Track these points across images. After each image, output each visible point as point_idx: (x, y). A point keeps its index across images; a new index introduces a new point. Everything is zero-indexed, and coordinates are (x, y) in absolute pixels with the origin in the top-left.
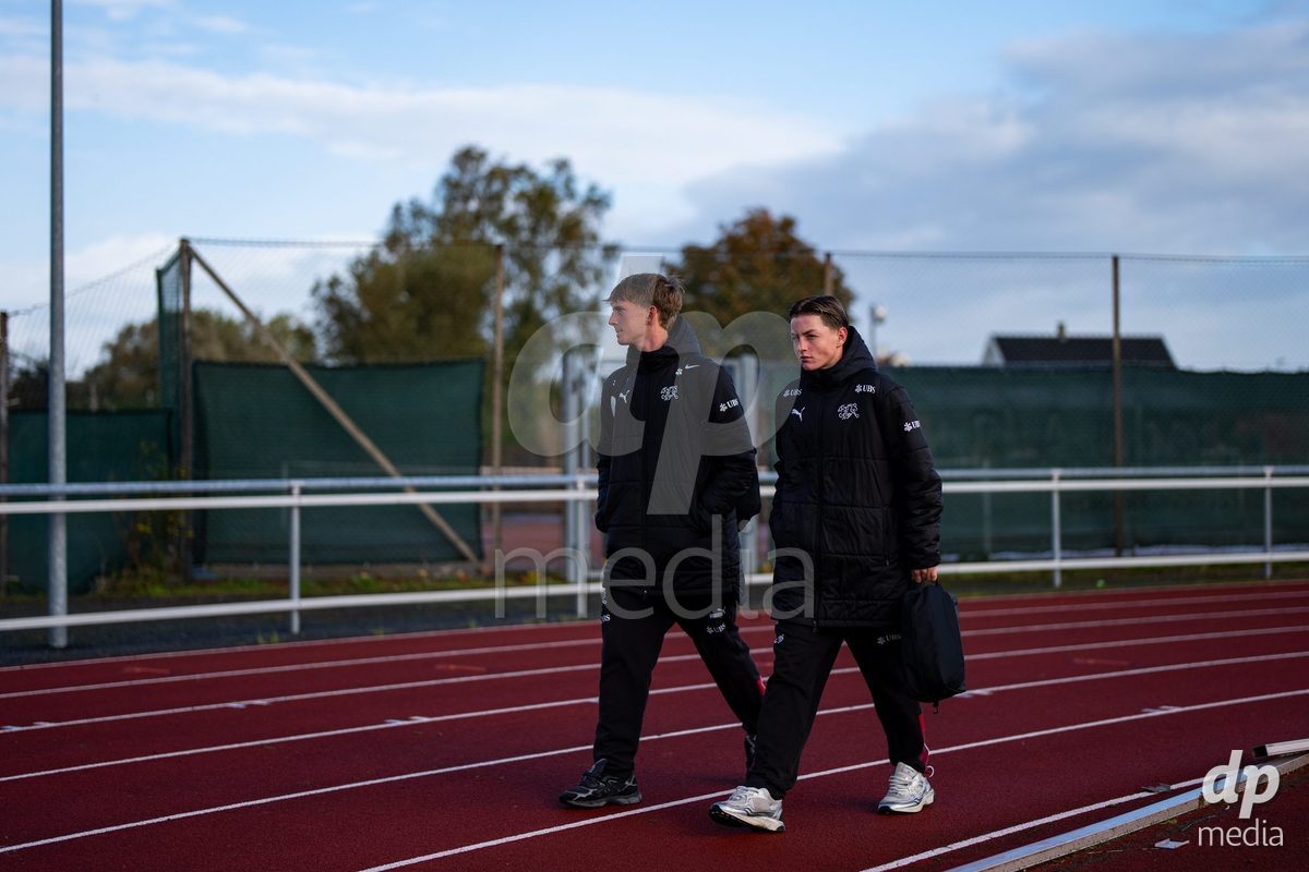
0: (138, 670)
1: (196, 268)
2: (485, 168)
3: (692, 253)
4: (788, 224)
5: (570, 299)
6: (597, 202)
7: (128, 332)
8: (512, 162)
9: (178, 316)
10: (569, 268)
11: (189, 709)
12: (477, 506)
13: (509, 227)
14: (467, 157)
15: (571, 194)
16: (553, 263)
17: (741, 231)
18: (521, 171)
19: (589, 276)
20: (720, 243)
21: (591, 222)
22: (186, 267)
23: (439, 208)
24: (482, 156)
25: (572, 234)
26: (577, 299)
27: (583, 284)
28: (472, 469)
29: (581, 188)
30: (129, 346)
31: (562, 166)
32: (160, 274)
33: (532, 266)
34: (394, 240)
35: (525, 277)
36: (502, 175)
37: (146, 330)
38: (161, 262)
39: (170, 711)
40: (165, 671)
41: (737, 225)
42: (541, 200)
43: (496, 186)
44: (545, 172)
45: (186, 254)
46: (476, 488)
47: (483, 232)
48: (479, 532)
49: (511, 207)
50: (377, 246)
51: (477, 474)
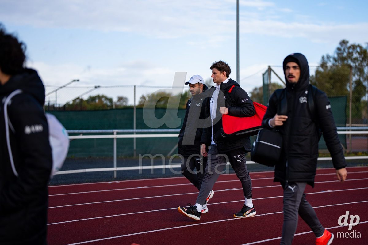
0: (258, 176)
1: (272, 73)
2: (348, 45)
7: (256, 89)
9: (268, 85)
11: (271, 186)
12: (345, 135)
13: (354, 60)
14: (343, 43)
22: (270, 73)
23: (336, 56)
24: (347, 42)
28: (344, 125)
30: (256, 92)
32: (263, 75)
33: (360, 70)
35: (359, 73)
37: (260, 89)
38: (264, 72)
39: (266, 187)
40: (265, 176)
42: (364, 53)
43: (351, 50)
44: (364, 46)
45: (270, 70)
46: (345, 130)
47: (348, 61)
48: (346, 142)
49: (355, 55)
50: (319, 67)
51: (345, 126)
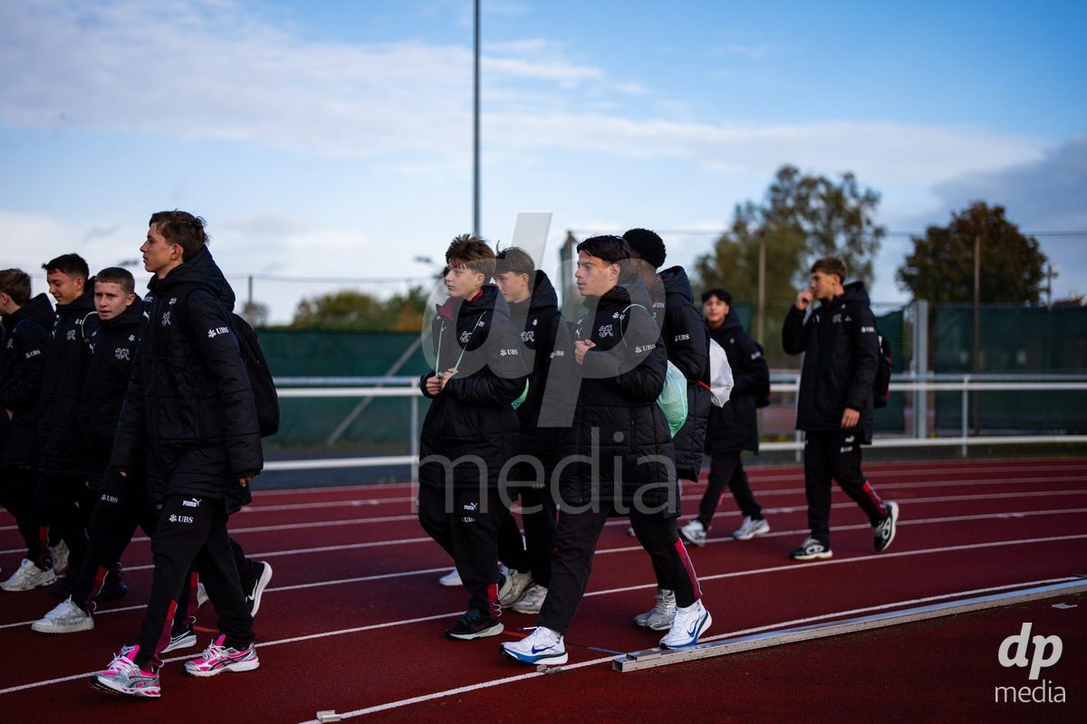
2: (797, 179)
3: (934, 232)
4: (999, 211)
5: (853, 263)
6: (871, 199)
8: (816, 174)
10: (854, 242)
13: (813, 216)
14: (786, 173)
15: (855, 195)
16: (841, 241)
17: (967, 217)
18: (823, 181)
19: (864, 248)
20: (952, 224)
21: (868, 212)
23: (768, 205)
24: (796, 171)
25: (854, 219)
26: (858, 263)
27: (861, 253)
29: (862, 191)
31: (849, 177)
33: (826, 240)
34: (739, 227)
35: (823, 248)
36: (810, 183)
41: (964, 213)
42: (835, 199)
43: (804, 191)
44: (836, 181)
47: (796, 219)
49: (815, 203)
